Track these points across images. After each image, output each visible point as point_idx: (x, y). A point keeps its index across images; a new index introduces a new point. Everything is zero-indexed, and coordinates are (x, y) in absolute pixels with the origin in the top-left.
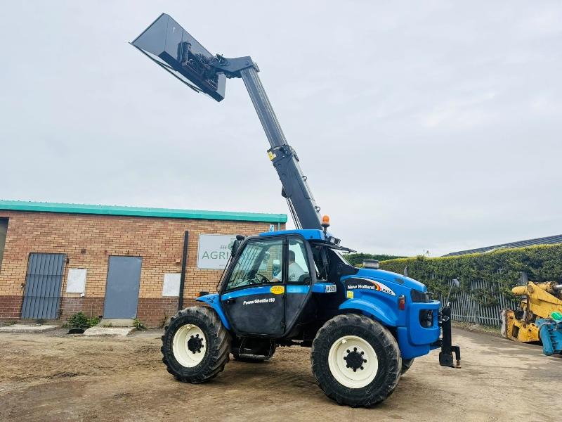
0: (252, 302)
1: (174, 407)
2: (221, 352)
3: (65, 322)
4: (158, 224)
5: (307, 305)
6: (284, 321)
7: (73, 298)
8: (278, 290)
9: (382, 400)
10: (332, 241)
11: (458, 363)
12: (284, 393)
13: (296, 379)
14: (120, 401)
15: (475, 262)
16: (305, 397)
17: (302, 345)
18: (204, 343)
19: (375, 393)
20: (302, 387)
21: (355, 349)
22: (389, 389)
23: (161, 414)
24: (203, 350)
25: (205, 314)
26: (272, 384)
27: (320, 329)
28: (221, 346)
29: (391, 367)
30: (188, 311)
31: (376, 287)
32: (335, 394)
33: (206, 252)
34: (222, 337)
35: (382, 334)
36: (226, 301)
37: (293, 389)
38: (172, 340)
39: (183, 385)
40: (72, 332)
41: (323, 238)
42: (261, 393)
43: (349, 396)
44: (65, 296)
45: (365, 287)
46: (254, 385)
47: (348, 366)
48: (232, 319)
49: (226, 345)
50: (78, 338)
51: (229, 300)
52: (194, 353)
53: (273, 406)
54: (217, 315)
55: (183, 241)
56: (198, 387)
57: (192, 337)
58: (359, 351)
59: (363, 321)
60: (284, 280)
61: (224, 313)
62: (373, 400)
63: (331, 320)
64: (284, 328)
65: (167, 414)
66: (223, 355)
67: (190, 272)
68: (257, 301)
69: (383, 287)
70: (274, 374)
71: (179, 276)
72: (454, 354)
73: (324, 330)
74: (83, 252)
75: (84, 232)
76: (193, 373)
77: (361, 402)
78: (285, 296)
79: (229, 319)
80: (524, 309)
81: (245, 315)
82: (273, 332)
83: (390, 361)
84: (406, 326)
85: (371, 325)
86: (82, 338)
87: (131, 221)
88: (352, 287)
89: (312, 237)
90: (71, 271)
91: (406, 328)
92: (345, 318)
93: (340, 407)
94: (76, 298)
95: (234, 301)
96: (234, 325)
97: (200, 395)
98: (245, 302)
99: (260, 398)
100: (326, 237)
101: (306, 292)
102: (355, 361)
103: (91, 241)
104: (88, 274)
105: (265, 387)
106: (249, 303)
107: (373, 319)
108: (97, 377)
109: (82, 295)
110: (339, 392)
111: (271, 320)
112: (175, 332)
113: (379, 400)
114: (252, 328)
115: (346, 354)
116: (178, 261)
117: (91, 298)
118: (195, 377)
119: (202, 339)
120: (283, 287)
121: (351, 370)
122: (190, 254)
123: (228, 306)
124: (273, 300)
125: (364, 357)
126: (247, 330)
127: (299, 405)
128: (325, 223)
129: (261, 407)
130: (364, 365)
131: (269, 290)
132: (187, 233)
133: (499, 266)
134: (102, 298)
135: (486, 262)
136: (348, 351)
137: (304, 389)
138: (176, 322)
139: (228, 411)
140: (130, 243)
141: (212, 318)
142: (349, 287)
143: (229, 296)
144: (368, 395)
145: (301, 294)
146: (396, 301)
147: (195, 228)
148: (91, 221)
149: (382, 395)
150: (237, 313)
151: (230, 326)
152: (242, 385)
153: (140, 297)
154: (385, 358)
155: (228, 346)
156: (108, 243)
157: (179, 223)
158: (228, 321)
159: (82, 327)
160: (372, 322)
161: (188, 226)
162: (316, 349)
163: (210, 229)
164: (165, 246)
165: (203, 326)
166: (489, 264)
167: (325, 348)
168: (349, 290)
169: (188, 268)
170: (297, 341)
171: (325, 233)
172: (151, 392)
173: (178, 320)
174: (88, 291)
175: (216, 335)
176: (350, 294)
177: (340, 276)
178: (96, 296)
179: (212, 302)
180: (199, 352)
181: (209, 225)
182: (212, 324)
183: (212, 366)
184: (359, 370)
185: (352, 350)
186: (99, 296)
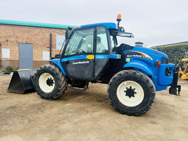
0: (77, 63)
1: (36, 116)
2: (62, 86)
3: (4, 70)
4: (38, 30)
5: (106, 65)
6: (94, 72)
7: (5, 60)
8: (91, 57)
9: (145, 113)
10: (122, 30)
11: (179, 93)
12: (93, 105)
13: (98, 97)
14: (8, 112)
15: (166, 49)
16: (104, 108)
17: (101, 83)
18: (54, 81)
19: (142, 110)
20: (101, 102)
21: (131, 87)
22: (149, 107)
23: (26, 122)
24: (54, 85)
25: (53, 68)
26: (87, 100)
27: (113, 77)
28: (62, 83)
29: (151, 97)
30: (45, 66)
31: (143, 56)
32: (120, 109)
33: (60, 43)
34: (63, 79)
35: (148, 80)
36: (64, 62)
37: (97, 103)
38: (38, 80)
39: (44, 101)
40: (5, 74)
41: (117, 28)
42: (82, 105)
43: (127, 110)
44: (2, 59)
45: (137, 56)
46: (79, 101)
47: (126, 95)
48: (67, 71)
49: (65, 83)
50: (7, 76)
51: (65, 62)
52: (50, 86)
53: (88, 115)
54: (59, 69)
55: (50, 37)
56: (52, 102)
57: (48, 79)
58: (133, 88)
59: (137, 74)
60: (94, 52)
61: (63, 68)
62: (140, 112)
63: (119, 73)
64: (94, 76)
65: (30, 121)
66: (63, 87)
67: (53, 51)
68: (80, 63)
69: (147, 56)
70: (88, 94)
71: (49, 52)
72: (177, 89)
73: (115, 78)
74: (7, 41)
75: (7, 33)
76: (49, 95)
77: (134, 113)
78: (94, 61)
79: (66, 71)
80: (186, 67)
81: (74, 69)
82: (87, 78)
83: (151, 94)
84: (157, 76)
85: (142, 76)
86: (9, 76)
87: (27, 28)
88: (129, 56)
89: (110, 27)
90: (3, 49)
91: (156, 77)
92: (127, 72)
93: (122, 115)
94: (7, 60)
95: (68, 62)
96: (68, 74)
97: (52, 107)
98: (73, 63)
99: (81, 109)
100: (119, 27)
101: (106, 58)
102: (130, 93)
103: (10, 36)
104: (10, 51)
105: (84, 101)
106: (76, 63)
107: (142, 72)
108: (5, 96)
109: (9, 59)
110: (122, 108)
111: (87, 72)
112: (39, 76)
113: (143, 113)
114: (77, 76)
115: (126, 90)
116: (48, 46)
117: (13, 60)
118: (50, 97)
119: (53, 80)
120: (93, 56)
121: (128, 97)
122: (53, 43)
123: (65, 65)
124: (88, 62)
125: (135, 91)
126: (74, 76)
127: (101, 114)
128: (119, 18)
129: (82, 116)
130: (135, 95)
131: (86, 57)
132: (51, 34)
133: (176, 51)
134: (18, 60)
135: (170, 49)
136: (127, 88)
137: (102, 103)
138: (40, 72)
139: (64, 119)
140: (27, 38)
141: (57, 70)
142: (128, 56)
143: (65, 60)
144: (137, 110)
145: (103, 59)
146: (153, 63)
147: (55, 32)
148: (9, 28)
149: (145, 110)
150: (70, 69)
151: (66, 75)
152: (73, 100)
153: (34, 60)
154: (149, 93)
155: (66, 84)
156: (17, 37)
157: (47, 30)
158: (65, 72)
159: (11, 72)
160: (142, 74)
161: (51, 31)
162: (110, 87)
163: (60, 32)
164: (42, 39)
165: (52, 74)
166: (172, 50)
167: (115, 87)
168: (128, 57)
169: (52, 49)
170: (99, 81)
171: (118, 24)
172: (27, 105)
173: (40, 71)
174: (12, 57)
175: (59, 78)
176: (128, 60)
177: (123, 50)
178: (15, 60)
179: (57, 62)
180: (52, 85)
181: (60, 31)
182: (57, 73)
183: (58, 92)
184: (132, 97)
185: (129, 88)
186: (16, 60)
